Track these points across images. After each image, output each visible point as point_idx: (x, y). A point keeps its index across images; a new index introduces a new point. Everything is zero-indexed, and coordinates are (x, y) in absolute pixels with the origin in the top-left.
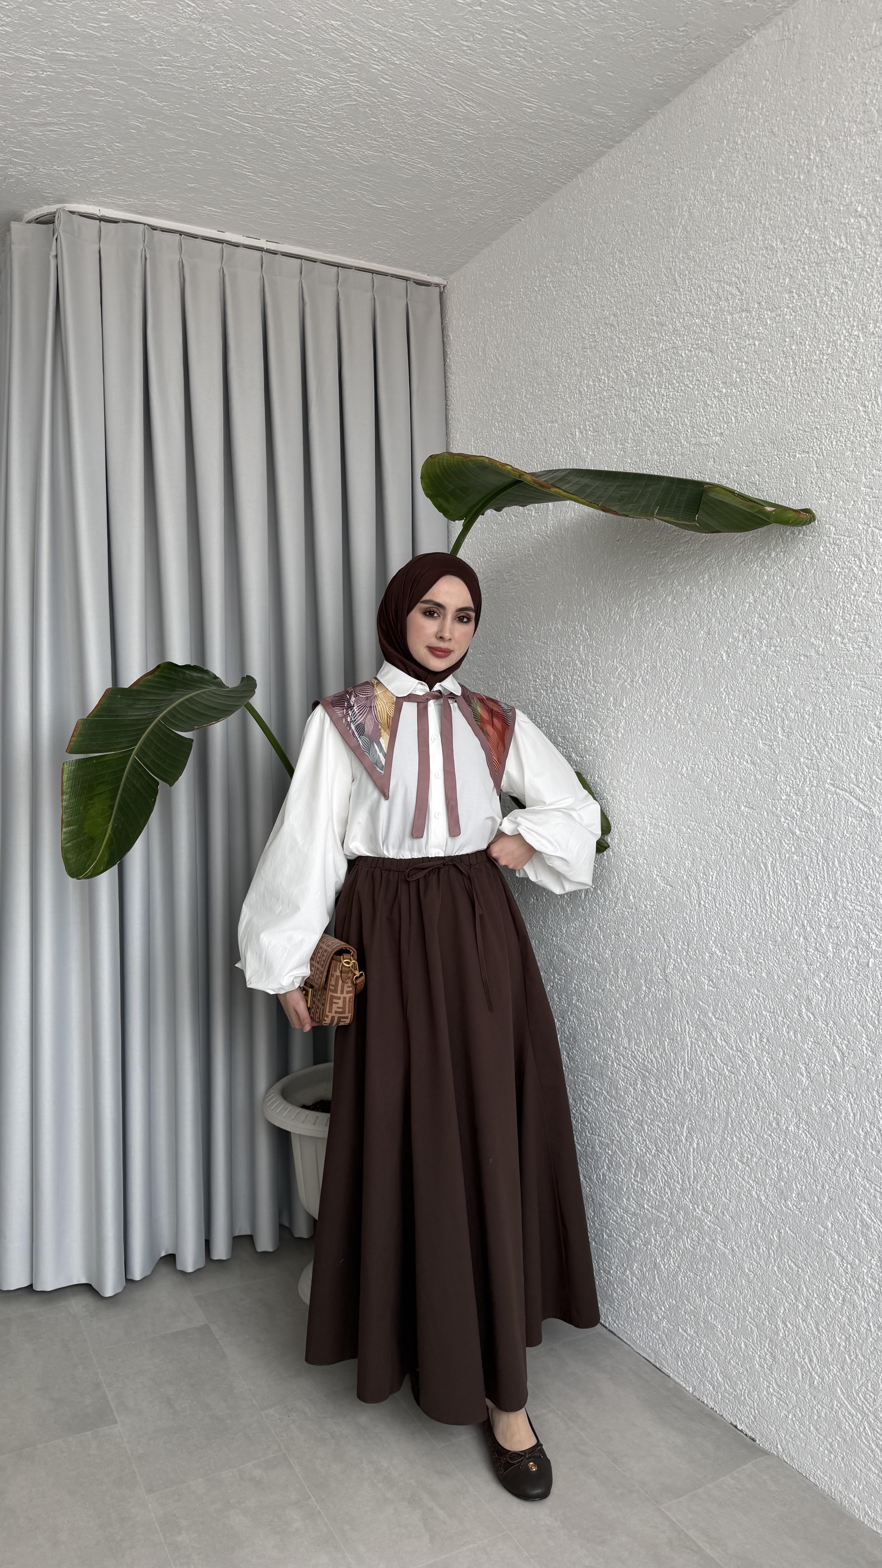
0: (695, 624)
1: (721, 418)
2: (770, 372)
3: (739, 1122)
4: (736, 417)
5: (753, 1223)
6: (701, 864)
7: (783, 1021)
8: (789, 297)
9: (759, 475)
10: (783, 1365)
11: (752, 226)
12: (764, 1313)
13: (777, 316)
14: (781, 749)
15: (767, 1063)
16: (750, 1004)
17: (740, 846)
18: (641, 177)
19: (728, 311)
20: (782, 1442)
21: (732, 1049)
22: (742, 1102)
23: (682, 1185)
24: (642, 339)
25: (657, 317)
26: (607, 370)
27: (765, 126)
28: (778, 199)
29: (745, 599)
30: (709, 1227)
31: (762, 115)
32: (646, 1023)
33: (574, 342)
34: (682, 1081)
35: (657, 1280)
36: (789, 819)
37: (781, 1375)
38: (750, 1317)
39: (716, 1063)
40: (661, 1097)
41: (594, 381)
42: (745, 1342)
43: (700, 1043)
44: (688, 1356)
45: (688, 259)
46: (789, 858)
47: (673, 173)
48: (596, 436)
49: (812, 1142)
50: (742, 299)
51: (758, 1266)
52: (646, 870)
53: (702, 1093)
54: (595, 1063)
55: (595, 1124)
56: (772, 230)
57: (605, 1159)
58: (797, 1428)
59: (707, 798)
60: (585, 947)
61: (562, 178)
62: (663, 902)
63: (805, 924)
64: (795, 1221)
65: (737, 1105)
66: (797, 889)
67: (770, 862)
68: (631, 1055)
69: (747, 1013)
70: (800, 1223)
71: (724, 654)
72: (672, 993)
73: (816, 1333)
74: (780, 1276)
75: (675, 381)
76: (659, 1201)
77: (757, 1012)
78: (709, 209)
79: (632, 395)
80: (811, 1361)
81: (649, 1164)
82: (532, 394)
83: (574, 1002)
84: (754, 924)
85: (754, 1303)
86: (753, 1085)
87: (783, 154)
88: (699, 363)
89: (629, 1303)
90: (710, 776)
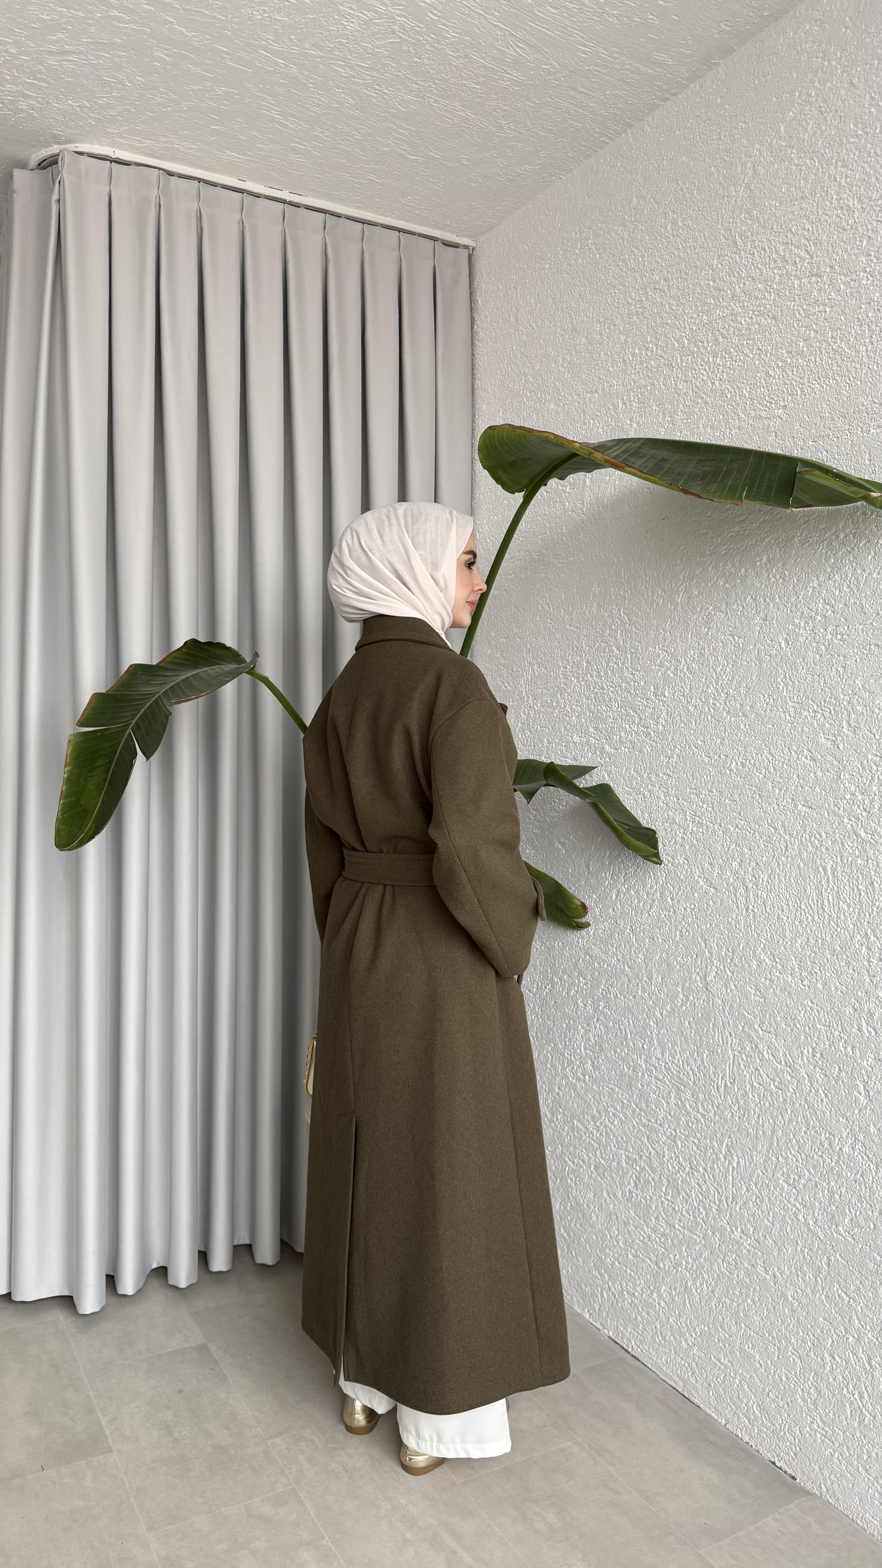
0: (750, 609)
1: (785, 390)
2: (842, 340)
3: (786, 1141)
4: (802, 389)
5: (799, 1248)
6: (750, 866)
7: (839, 1035)
8: (867, 261)
9: (827, 451)
10: (830, 1400)
11: (826, 184)
12: (809, 1343)
13: (852, 280)
14: (846, 745)
15: (821, 1080)
16: (802, 1016)
17: (796, 847)
18: (699, 132)
19: (796, 275)
20: (826, 1481)
21: (780, 1063)
22: (790, 1120)
23: (719, 1206)
24: (696, 306)
25: (714, 282)
26: (656, 337)
27: (843, 76)
28: (857, 155)
29: (809, 583)
30: (748, 1250)
31: (841, 65)
32: (683, 1033)
33: (618, 308)
34: (722, 1095)
35: (688, 1305)
36: (854, 820)
37: (827, 1411)
38: (792, 1348)
39: (762, 1077)
40: (698, 1112)
41: (640, 349)
42: (786, 1374)
43: (744, 1056)
44: (721, 1386)
45: (750, 220)
46: (852, 862)
47: (735, 128)
48: (641, 408)
49: (869, 1165)
50: (812, 263)
51: (803, 1294)
52: (687, 870)
53: (745, 1110)
54: (622, 1074)
55: (622, 1138)
56: (849, 188)
57: (632, 1175)
58: (844, 1468)
59: (759, 795)
60: (614, 950)
61: (611, 134)
62: (706, 905)
63: (869, 933)
64: (847, 1248)
65: (785, 1123)
66: (860, 895)
67: (830, 866)
68: (665, 1066)
69: (798, 1026)
70: (853, 1250)
71: (783, 642)
72: (713, 1002)
73: (868, 1368)
74: (828, 1306)
75: (732, 350)
76: (692, 1222)
77: (810, 1026)
78: (776, 166)
79: (684, 364)
80: (861, 1397)
81: (682, 1182)
82: (570, 362)
83: (601, 1008)
84: (809, 932)
85: (798, 1333)
86: (803, 1103)
87: (864, 107)
88: (761, 331)
89: (655, 1327)
90: (763, 773)
